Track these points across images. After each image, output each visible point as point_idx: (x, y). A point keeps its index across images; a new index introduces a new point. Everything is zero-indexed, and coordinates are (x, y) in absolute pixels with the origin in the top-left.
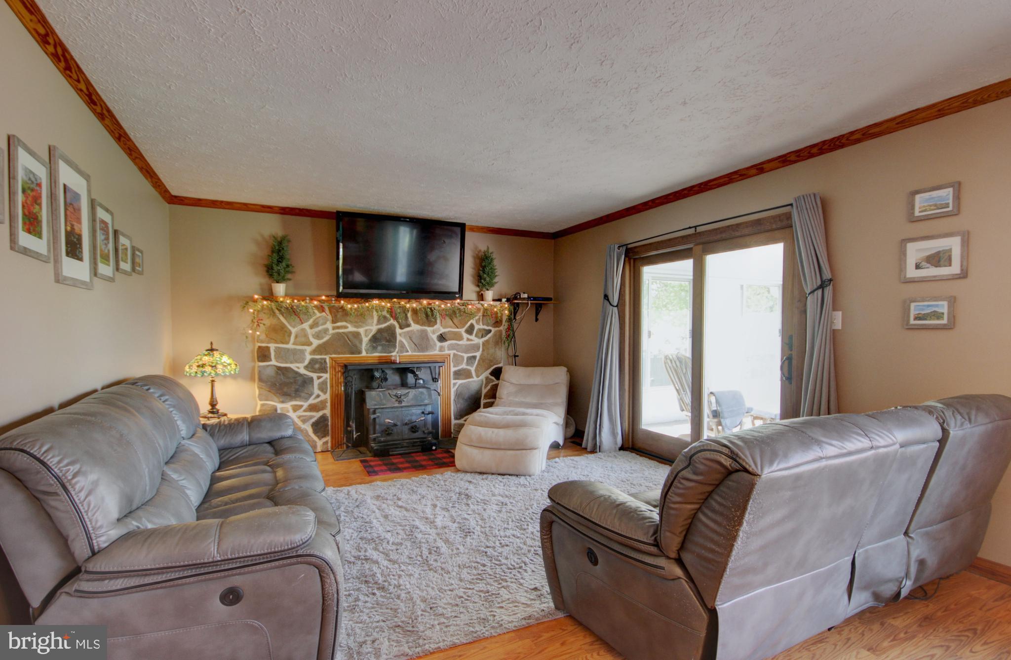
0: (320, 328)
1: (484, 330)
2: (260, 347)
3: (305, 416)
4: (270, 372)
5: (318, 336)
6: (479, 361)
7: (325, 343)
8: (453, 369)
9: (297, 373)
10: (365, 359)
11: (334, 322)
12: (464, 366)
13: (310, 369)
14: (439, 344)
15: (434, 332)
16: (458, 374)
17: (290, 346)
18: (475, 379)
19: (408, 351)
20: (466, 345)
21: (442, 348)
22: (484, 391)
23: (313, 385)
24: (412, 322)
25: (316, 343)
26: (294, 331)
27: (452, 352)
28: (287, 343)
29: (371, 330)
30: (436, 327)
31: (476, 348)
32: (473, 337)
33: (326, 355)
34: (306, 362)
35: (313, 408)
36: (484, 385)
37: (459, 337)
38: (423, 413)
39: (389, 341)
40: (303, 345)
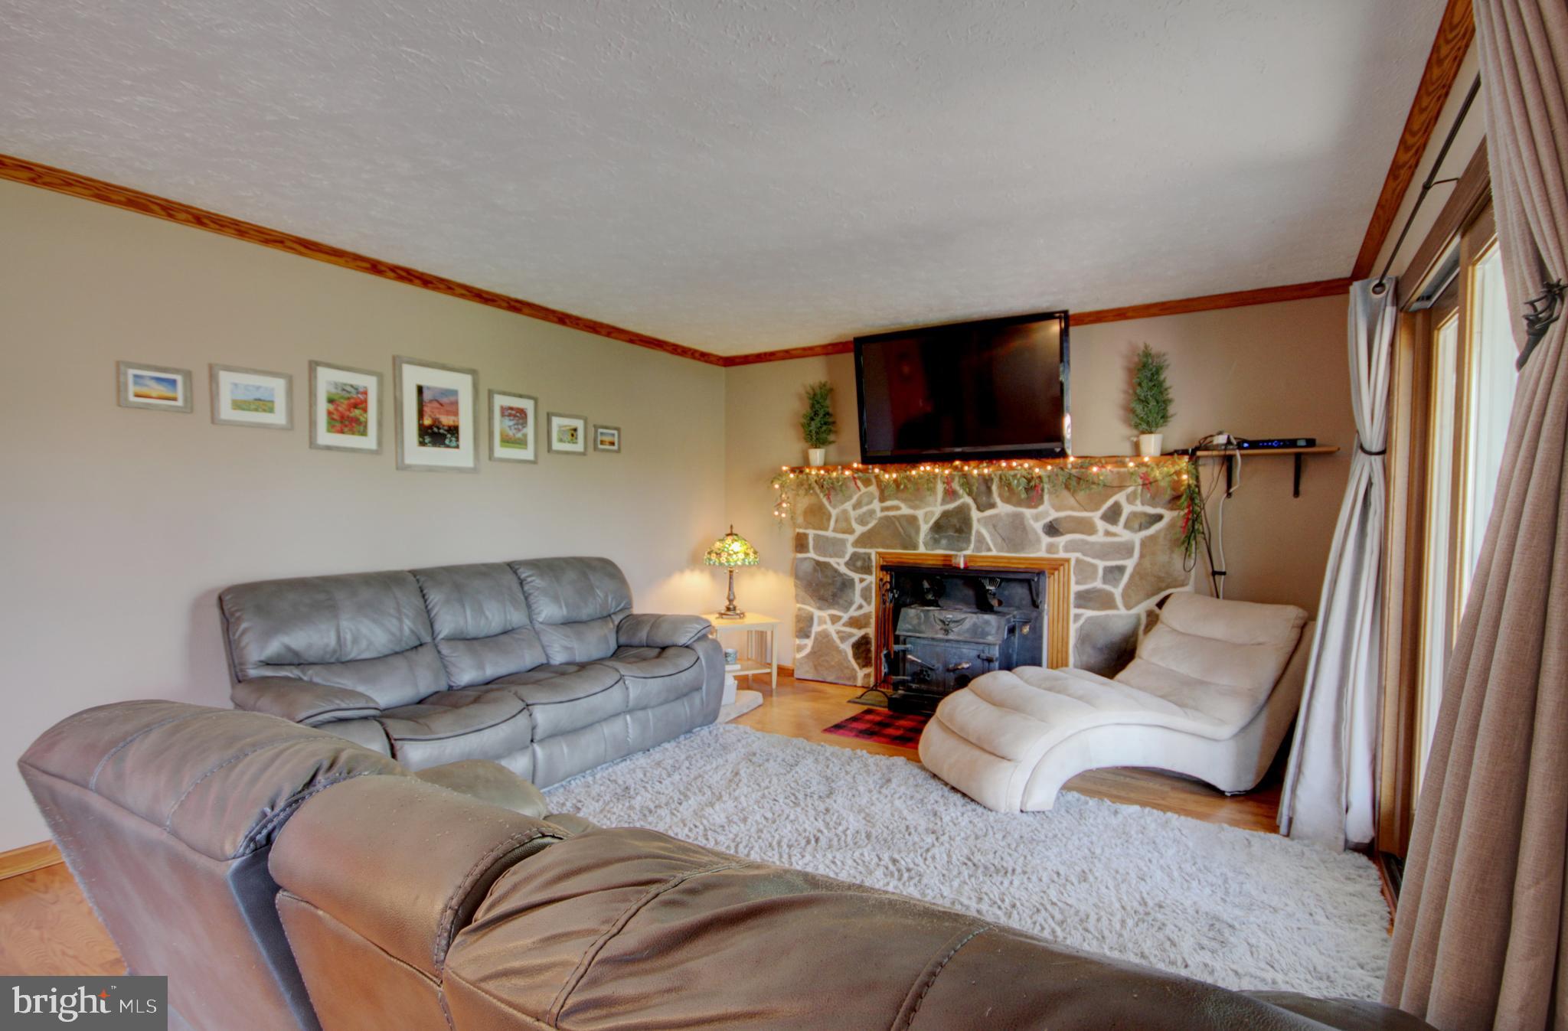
0: (865, 509)
1: (1146, 514)
2: (798, 534)
3: (844, 632)
4: (807, 567)
5: (862, 521)
6: (1132, 576)
7: (870, 532)
8: (1074, 588)
9: (836, 571)
10: (924, 557)
11: (882, 499)
12: (1098, 584)
13: (851, 568)
14: (1046, 540)
15: (1037, 518)
16: (1085, 599)
17: (829, 533)
18: (1123, 611)
19: (989, 550)
20: (1103, 545)
21: (1051, 548)
23: (854, 590)
24: (998, 500)
25: (859, 530)
26: (834, 512)
27: (1073, 556)
28: (826, 529)
29: (933, 513)
30: (1041, 508)
31: (1126, 550)
32: (1118, 529)
33: (871, 547)
34: (847, 557)
35: (854, 623)
36: (1142, 628)
37: (1088, 528)
39: (959, 531)
40: (844, 532)
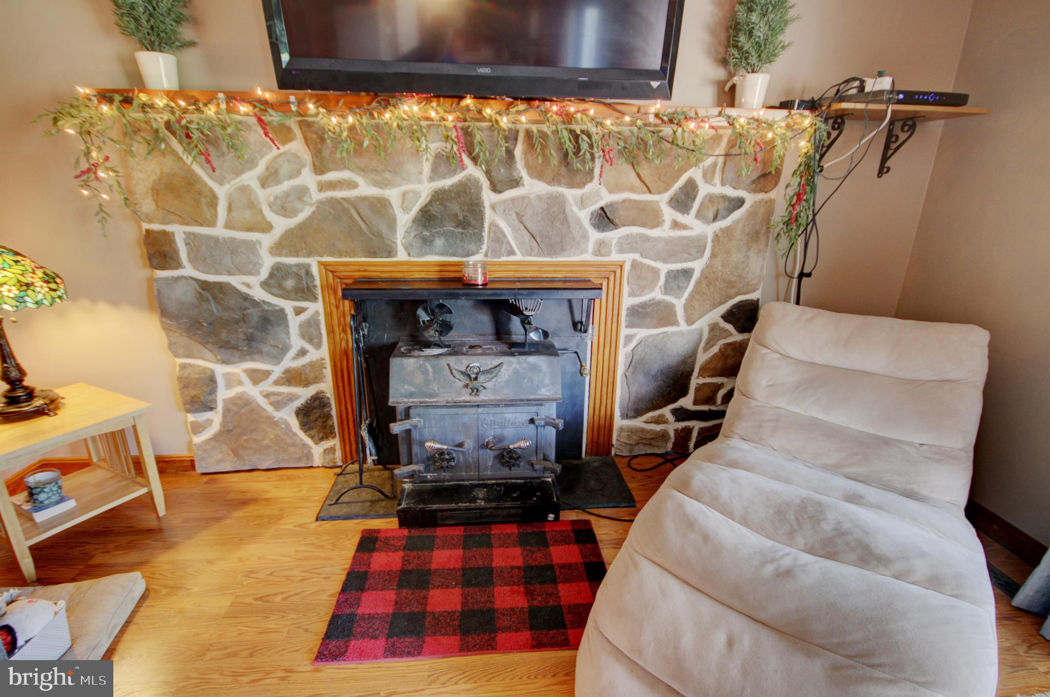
0: (286, 186)
1: (725, 198)
2: (148, 231)
3: (279, 394)
4: (184, 294)
5: (284, 207)
6: (698, 282)
7: (302, 226)
8: (628, 302)
9: (246, 298)
10: (405, 268)
11: (319, 168)
12: (657, 294)
13: (274, 290)
14: (595, 235)
15: (582, 203)
16: (640, 315)
17: (219, 231)
18: (683, 327)
19: (512, 253)
20: (668, 241)
21: (601, 249)
22: (702, 358)
23: (287, 326)
24: (524, 174)
25: (281, 224)
26: (222, 192)
27: (628, 258)
28: (212, 223)
29: (417, 194)
30: (589, 187)
31: (695, 247)
32: (688, 219)
33: (309, 255)
34: (264, 274)
35: (293, 377)
36: (702, 345)
37: (651, 218)
38: (532, 421)
39: (463, 224)
40: (249, 229)
